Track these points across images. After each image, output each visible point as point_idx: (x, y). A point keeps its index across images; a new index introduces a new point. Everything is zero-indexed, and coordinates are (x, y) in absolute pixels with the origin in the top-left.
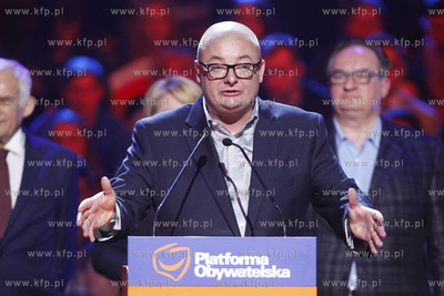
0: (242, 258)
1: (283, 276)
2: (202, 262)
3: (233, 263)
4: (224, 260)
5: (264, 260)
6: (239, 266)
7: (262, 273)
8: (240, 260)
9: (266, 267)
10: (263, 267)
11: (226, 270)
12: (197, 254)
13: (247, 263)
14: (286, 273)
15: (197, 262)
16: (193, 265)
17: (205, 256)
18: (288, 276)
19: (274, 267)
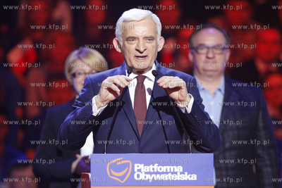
0: (165, 167)
1: (192, 179)
2: (139, 170)
3: (159, 171)
4: (153, 169)
5: (180, 169)
6: (163, 173)
7: (178, 177)
8: (164, 169)
9: (181, 173)
10: (179, 173)
11: (155, 175)
12: (136, 165)
13: (168, 171)
14: (194, 177)
15: (136, 170)
16: (133, 172)
17: (141, 166)
18: (195, 179)
19: (186, 173)
